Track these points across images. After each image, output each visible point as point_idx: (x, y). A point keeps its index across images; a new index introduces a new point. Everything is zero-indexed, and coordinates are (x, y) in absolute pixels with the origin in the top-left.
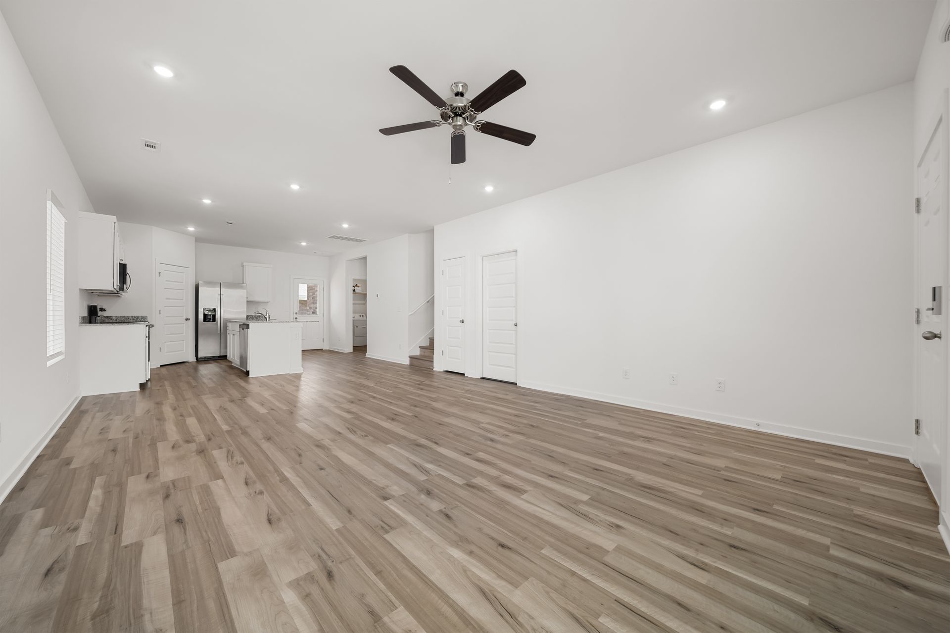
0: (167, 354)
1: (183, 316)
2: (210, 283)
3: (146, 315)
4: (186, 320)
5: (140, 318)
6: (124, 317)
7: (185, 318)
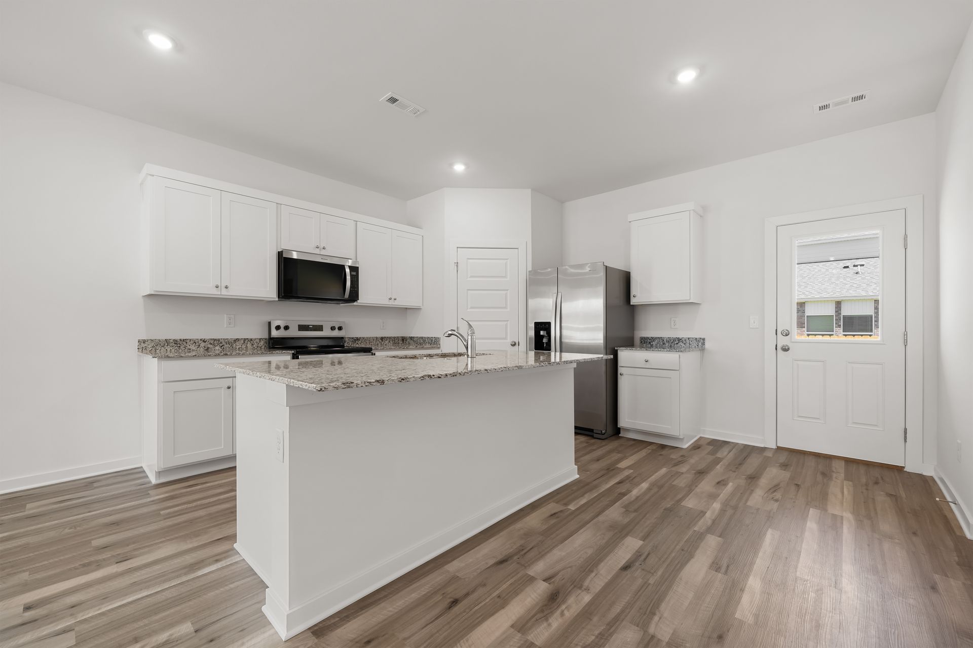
1: (506, 338)
4: (513, 345)
7: (509, 341)
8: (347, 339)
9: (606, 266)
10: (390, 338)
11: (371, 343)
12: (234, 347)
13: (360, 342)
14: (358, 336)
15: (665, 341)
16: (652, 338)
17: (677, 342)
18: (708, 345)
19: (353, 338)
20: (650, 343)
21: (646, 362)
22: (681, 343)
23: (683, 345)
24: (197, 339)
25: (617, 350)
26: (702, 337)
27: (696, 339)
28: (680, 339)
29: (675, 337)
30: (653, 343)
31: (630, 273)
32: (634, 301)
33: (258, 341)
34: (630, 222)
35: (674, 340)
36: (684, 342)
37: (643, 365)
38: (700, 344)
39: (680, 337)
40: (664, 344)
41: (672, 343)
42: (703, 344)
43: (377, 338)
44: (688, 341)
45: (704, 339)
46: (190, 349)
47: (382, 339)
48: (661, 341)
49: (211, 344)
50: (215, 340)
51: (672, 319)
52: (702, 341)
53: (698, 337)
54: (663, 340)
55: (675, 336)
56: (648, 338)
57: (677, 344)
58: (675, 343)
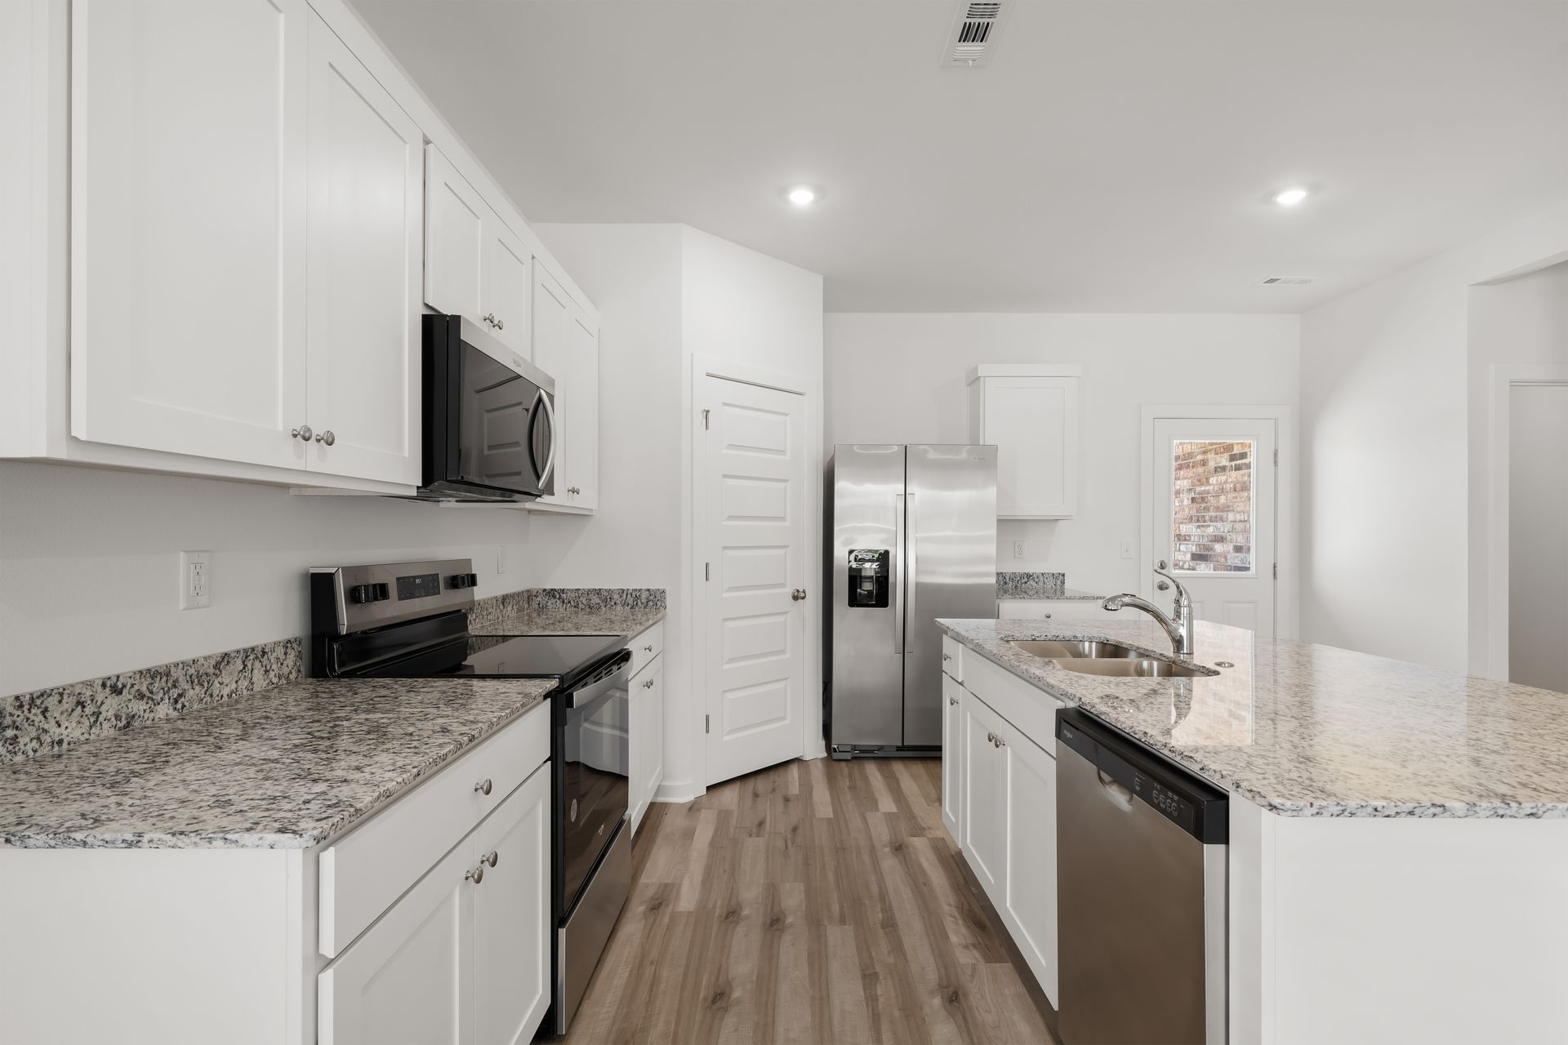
0: (735, 736)
1: (783, 585)
2: (872, 463)
3: (661, 587)
4: (795, 598)
5: (644, 595)
6: (598, 592)
7: (789, 591)
10: (513, 596)
11: (489, 617)
12: (216, 692)
13: (474, 615)
15: (1008, 579)
17: (1026, 580)
18: (1068, 584)
21: (1048, 617)
22: (1031, 582)
23: (1035, 585)
24: (90, 684)
26: (1062, 572)
27: (1053, 574)
29: (1022, 571)
33: (280, 651)
35: (1022, 576)
36: (1037, 580)
38: (1059, 583)
39: (1030, 571)
40: (1006, 583)
41: (1018, 581)
42: (1063, 583)
43: (497, 599)
44: (1041, 578)
45: (1063, 575)
46: (60, 742)
47: (504, 600)
48: (1001, 579)
49: (141, 696)
50: (153, 674)
51: (1017, 544)
52: (1061, 577)
53: (1055, 571)
54: (1005, 578)
57: (1026, 583)
58: (1023, 581)
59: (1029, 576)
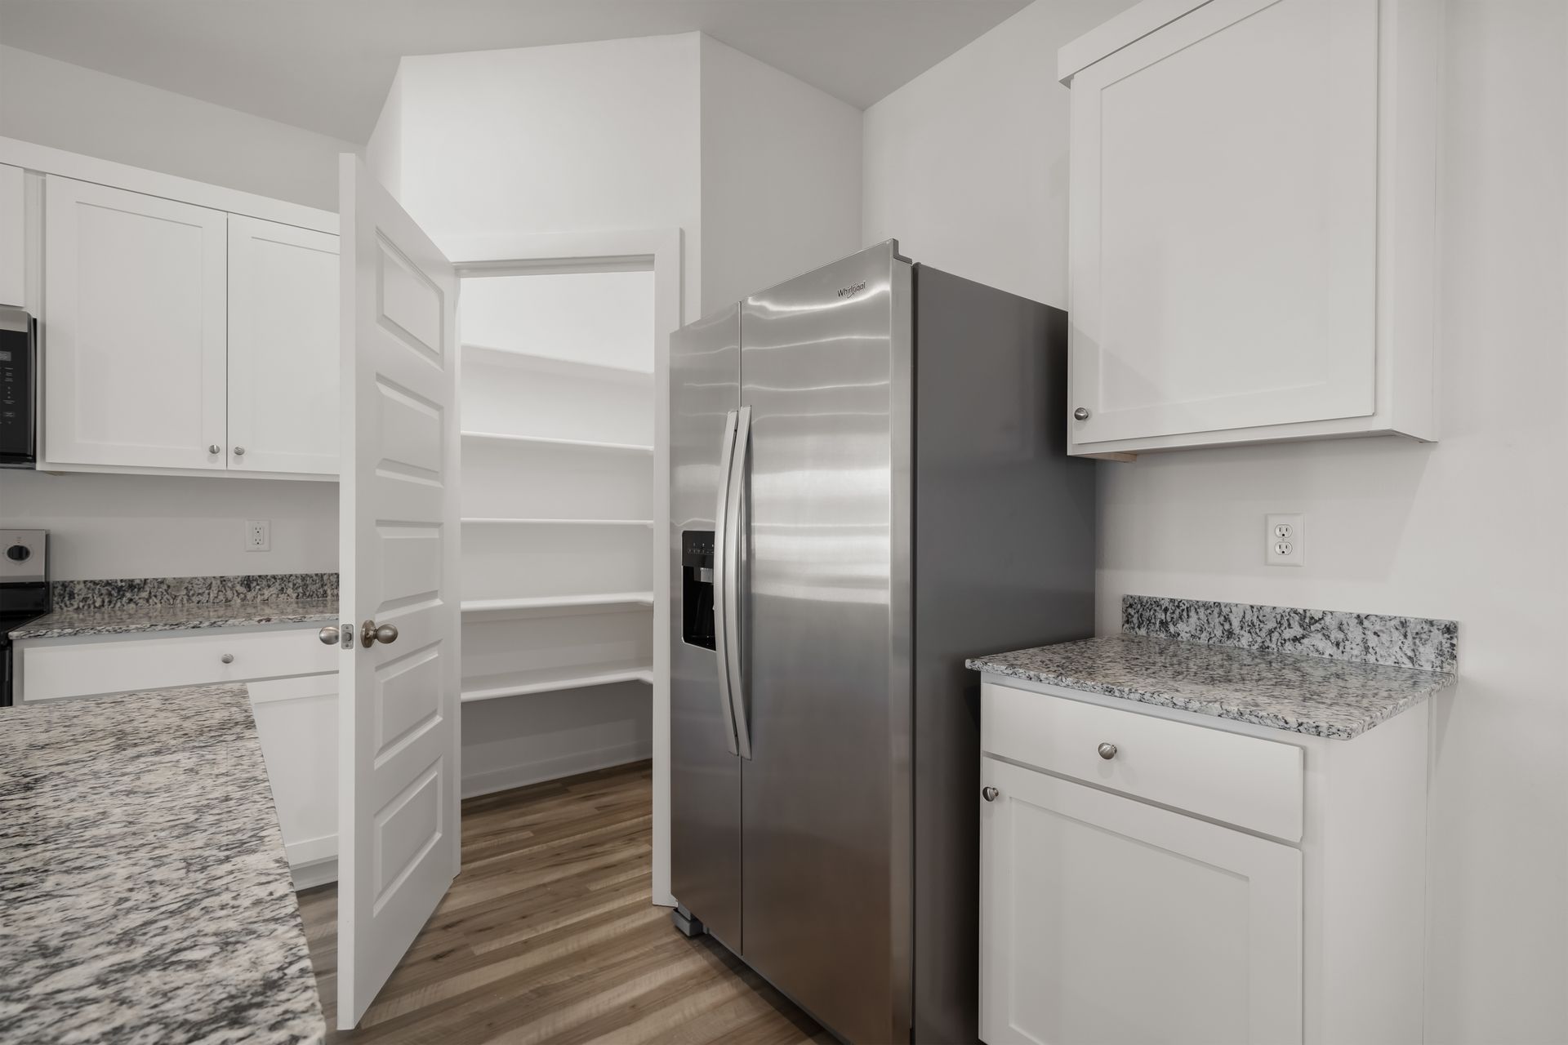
8: (78, 587)
9: (916, 270)
10: (285, 579)
11: (195, 599)
13: (145, 595)
14: (137, 575)
15: (1236, 623)
16: (1176, 604)
17: (1297, 631)
18: (1471, 661)
19: (108, 583)
20: (1164, 624)
21: (1107, 756)
22: (1316, 640)
23: (1329, 649)
25: (976, 675)
26: (1444, 616)
27: (1404, 624)
28: (1313, 621)
30: (1181, 626)
31: (1066, 313)
32: (1081, 439)
34: (1067, 82)
35: (1284, 619)
36: (1336, 635)
37: (1091, 767)
38: (1427, 653)
39: (1315, 606)
40: (1230, 634)
41: (1271, 632)
42: (1450, 654)
43: (223, 580)
44: (1355, 633)
45: (1450, 630)
47: (248, 582)
48: (1216, 620)
51: (1273, 520)
52: (1437, 637)
53: (1415, 611)
54: (1227, 619)
55: (1285, 603)
56: (1157, 603)
57: (1296, 639)
58: (1288, 634)
59: (1308, 621)
